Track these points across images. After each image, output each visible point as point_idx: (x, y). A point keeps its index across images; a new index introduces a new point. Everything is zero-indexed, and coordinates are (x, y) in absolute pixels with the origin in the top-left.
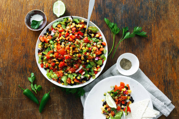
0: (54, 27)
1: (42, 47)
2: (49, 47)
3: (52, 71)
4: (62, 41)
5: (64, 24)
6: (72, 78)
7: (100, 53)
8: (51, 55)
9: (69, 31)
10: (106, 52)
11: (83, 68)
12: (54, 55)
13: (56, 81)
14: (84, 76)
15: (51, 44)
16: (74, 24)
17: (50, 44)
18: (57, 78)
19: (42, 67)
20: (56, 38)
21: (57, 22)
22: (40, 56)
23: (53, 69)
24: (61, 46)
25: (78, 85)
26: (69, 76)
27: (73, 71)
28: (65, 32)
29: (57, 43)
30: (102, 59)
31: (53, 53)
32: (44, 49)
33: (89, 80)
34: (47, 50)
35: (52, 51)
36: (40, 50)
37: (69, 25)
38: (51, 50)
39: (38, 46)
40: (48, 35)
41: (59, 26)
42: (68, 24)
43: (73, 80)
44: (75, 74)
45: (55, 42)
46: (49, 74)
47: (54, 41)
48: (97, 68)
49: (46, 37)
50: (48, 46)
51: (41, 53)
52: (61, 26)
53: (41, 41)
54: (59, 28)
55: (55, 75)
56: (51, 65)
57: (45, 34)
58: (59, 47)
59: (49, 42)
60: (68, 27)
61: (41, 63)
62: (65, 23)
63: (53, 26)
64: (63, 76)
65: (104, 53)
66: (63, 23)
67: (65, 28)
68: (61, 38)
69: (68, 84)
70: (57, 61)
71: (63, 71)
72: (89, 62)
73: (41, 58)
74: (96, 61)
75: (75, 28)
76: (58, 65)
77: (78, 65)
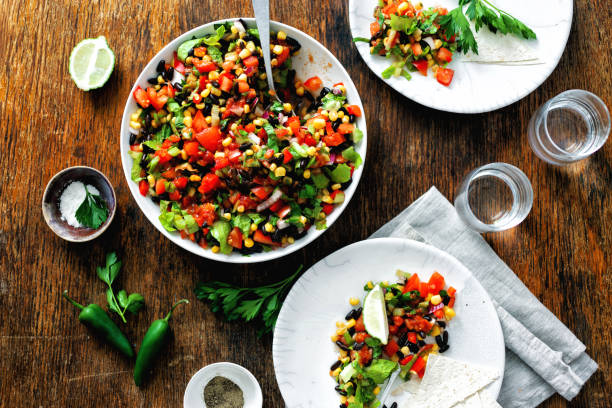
0: (183, 53)
1: (142, 126)
2: (165, 126)
3: (179, 206)
4: (212, 100)
5: (216, 46)
6: (246, 229)
7: (341, 141)
8: (174, 151)
9: (236, 67)
10: (362, 136)
11: (286, 197)
12: (183, 152)
13: (193, 241)
14: (287, 221)
15: (174, 114)
16: (251, 46)
17: (168, 113)
18: (197, 230)
19: (144, 193)
20: (189, 94)
21: (194, 38)
22: (137, 155)
23: (182, 197)
24: (208, 119)
25: (267, 251)
26: (237, 222)
27: (250, 207)
28: (221, 69)
29: (192, 110)
30: (348, 163)
31: (181, 144)
32: (148, 130)
33: (305, 234)
34: (160, 137)
35: (176, 137)
36: (135, 136)
37: (232, 51)
38: (172, 133)
39: (130, 121)
41: (198, 52)
42: (232, 45)
43: (251, 236)
44: (256, 215)
45: (186, 108)
46: (167, 217)
47: (183, 103)
48: (332, 193)
49: (157, 91)
50: (164, 120)
51: (138, 144)
52: (207, 53)
53: (139, 106)
54: (201, 58)
55: (188, 220)
56: (173, 186)
57: (153, 82)
58: (200, 123)
59: (165, 106)
60: (231, 57)
61: (140, 179)
62: (219, 41)
63: (179, 54)
64: (214, 221)
65: (355, 141)
66: (214, 41)
67: (220, 59)
68: (205, 93)
69: (235, 250)
70: (195, 173)
71: (216, 206)
72: (310, 178)
73: (139, 161)
74: (329, 166)
75: (254, 60)
76: (197, 184)
77: (266, 189)
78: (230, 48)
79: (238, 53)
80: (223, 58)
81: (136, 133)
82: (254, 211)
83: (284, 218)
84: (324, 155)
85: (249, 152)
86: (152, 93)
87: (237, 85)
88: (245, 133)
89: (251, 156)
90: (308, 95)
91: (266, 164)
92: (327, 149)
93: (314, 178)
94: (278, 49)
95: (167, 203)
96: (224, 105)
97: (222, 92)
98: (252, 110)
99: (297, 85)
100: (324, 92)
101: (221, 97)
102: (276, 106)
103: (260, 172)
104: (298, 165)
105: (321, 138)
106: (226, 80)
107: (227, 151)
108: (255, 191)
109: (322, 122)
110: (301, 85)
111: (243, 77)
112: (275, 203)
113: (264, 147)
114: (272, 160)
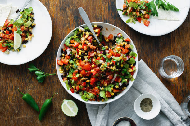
1: (64, 72)
2: (71, 69)
3: (86, 92)
4: (83, 56)
5: (77, 37)
6: (110, 90)
7: (128, 51)
8: (78, 75)
9: (86, 41)
10: (133, 47)
11: (118, 75)
12: (80, 74)
13: (95, 101)
14: (122, 82)
15: (72, 64)
16: (88, 33)
18: (94, 97)
19: (73, 92)
20: (75, 56)
21: (68, 38)
22: (66, 81)
23: (86, 89)
24: (84, 61)
25: (119, 94)
26: (106, 89)
27: (109, 83)
28: (81, 44)
29: (78, 60)
30: (132, 57)
31: (79, 72)
32: (66, 72)
33: (128, 84)
34: (71, 73)
35: (76, 71)
36: (63, 75)
37: (82, 37)
38: (74, 70)
39: (59, 71)
40: (65, 56)
41: (73, 41)
42: (81, 35)
43: (112, 92)
44: (111, 85)
45: (76, 61)
46: (84, 97)
47: (74, 59)
48: (132, 68)
50: (70, 67)
51: (65, 77)
53: (60, 66)
54: (74, 43)
55: (91, 95)
56: (82, 86)
57: (61, 56)
58: (83, 63)
59: (69, 63)
60: (83, 39)
61: (70, 88)
63: (66, 45)
64: (99, 92)
65: (132, 49)
66: (75, 36)
68: (80, 53)
69: (109, 98)
70: (87, 80)
71: (98, 87)
72: (123, 66)
73: (67, 83)
74: (128, 60)
76: (89, 83)
77: (111, 75)
79: (85, 37)
80: (81, 40)
82: (110, 83)
83: (120, 82)
84: (125, 57)
85: (102, 66)
86: (63, 60)
87: (89, 47)
88: (98, 61)
89: (103, 67)
90: (110, 41)
91: (109, 68)
92: (125, 55)
93: (124, 66)
94: (97, 31)
95: (82, 92)
96: (87, 55)
97: (85, 51)
98: (97, 53)
100: (115, 38)
101: (85, 53)
102: (103, 48)
103: (107, 71)
104: (118, 64)
105: (121, 53)
106: (85, 47)
107: (94, 69)
108: (108, 77)
109: (119, 47)
110: (107, 39)
111: (89, 44)
112: (116, 78)
113: (105, 63)
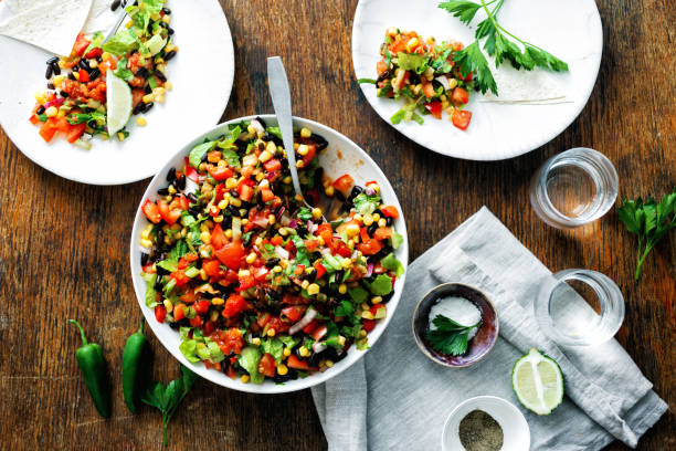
0: (195, 160)
1: (154, 244)
2: (179, 244)
3: (201, 332)
4: (232, 211)
5: (232, 149)
6: (277, 356)
7: (378, 248)
8: (191, 272)
9: (256, 172)
10: (401, 242)
11: (321, 317)
12: (202, 272)
13: (220, 371)
14: (324, 343)
15: (189, 230)
16: (271, 147)
17: (182, 227)
18: (222, 358)
19: (161, 319)
20: (205, 206)
21: (207, 141)
22: (151, 277)
23: (204, 323)
24: (228, 233)
25: (303, 377)
26: (268, 347)
27: (282, 330)
28: (239, 175)
29: (209, 223)
30: (388, 272)
31: (199, 263)
32: (162, 248)
33: (344, 355)
34: (174, 255)
35: (193, 255)
36: (147, 256)
37: (252, 152)
38: (188, 250)
39: (141, 240)
40: (174, 196)
41: (213, 157)
42: (250, 147)
43: (285, 362)
44: (288, 338)
45: (202, 222)
46: (189, 346)
47: (199, 216)
48: (373, 308)
49: (169, 204)
50: (179, 235)
51: (151, 264)
52: (222, 157)
53: (149, 221)
54: (216, 164)
55: (212, 348)
56: (193, 311)
57: (163, 192)
58: (220, 237)
59: (179, 220)
60: (249, 161)
61: (156, 304)
62: (235, 143)
63: (191, 161)
64: (242, 348)
65: (395, 246)
66: (229, 143)
67: (238, 165)
68: (223, 205)
69: (267, 379)
70: (217, 296)
71: (244, 332)
72: (347, 293)
73: (153, 284)
74: (367, 279)
75: (276, 163)
76: (220, 308)
77: (298, 309)
78: (248, 151)
79: (258, 156)
80: (241, 162)
81: (148, 252)
82: (286, 334)
83: (321, 340)
84: (361, 266)
85: (277, 269)
86: (163, 206)
87: (260, 194)
88: (271, 247)
89: (280, 273)
90: (338, 195)
91: (296, 281)
92: (364, 259)
93: (350, 292)
94: (304, 149)
95: (188, 330)
96: (246, 216)
97: (243, 201)
98: (278, 219)
99: (326, 184)
100: (356, 191)
101: (241, 207)
102: (304, 214)
103: (292, 290)
104: (332, 280)
105: (356, 247)
106: (246, 189)
107: (252, 269)
108: (286, 311)
109: (356, 228)
110: (330, 185)
111: (265, 183)
112: (310, 324)
113: (293, 261)
114: (303, 277)
